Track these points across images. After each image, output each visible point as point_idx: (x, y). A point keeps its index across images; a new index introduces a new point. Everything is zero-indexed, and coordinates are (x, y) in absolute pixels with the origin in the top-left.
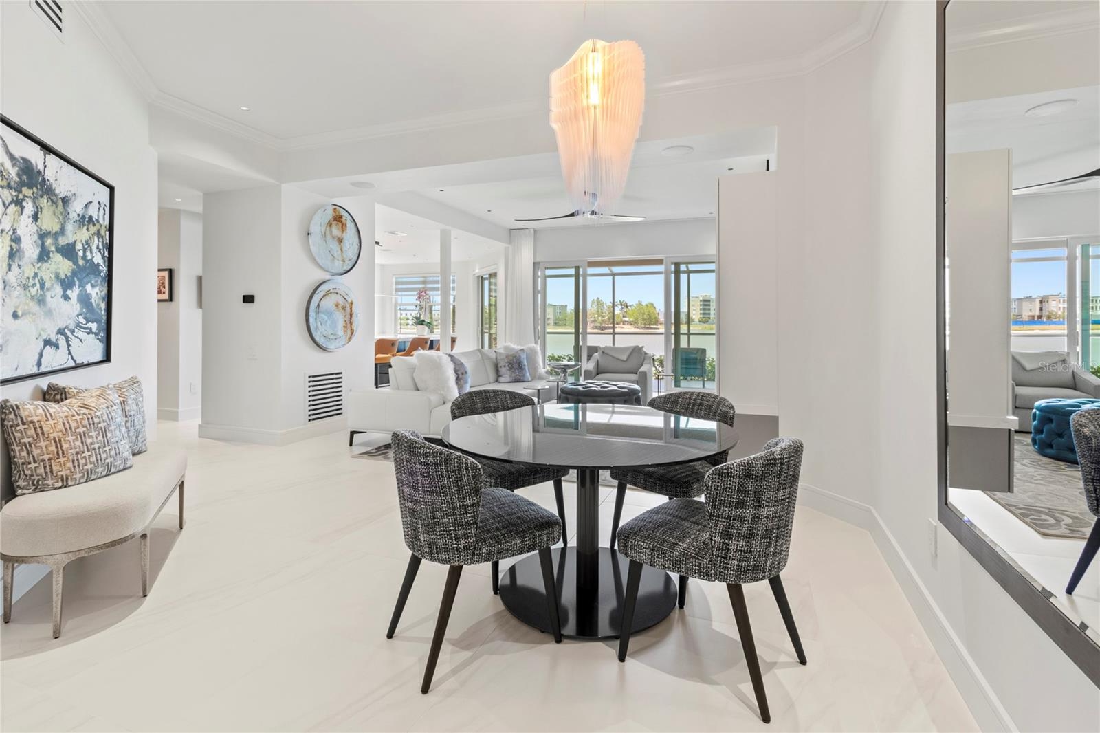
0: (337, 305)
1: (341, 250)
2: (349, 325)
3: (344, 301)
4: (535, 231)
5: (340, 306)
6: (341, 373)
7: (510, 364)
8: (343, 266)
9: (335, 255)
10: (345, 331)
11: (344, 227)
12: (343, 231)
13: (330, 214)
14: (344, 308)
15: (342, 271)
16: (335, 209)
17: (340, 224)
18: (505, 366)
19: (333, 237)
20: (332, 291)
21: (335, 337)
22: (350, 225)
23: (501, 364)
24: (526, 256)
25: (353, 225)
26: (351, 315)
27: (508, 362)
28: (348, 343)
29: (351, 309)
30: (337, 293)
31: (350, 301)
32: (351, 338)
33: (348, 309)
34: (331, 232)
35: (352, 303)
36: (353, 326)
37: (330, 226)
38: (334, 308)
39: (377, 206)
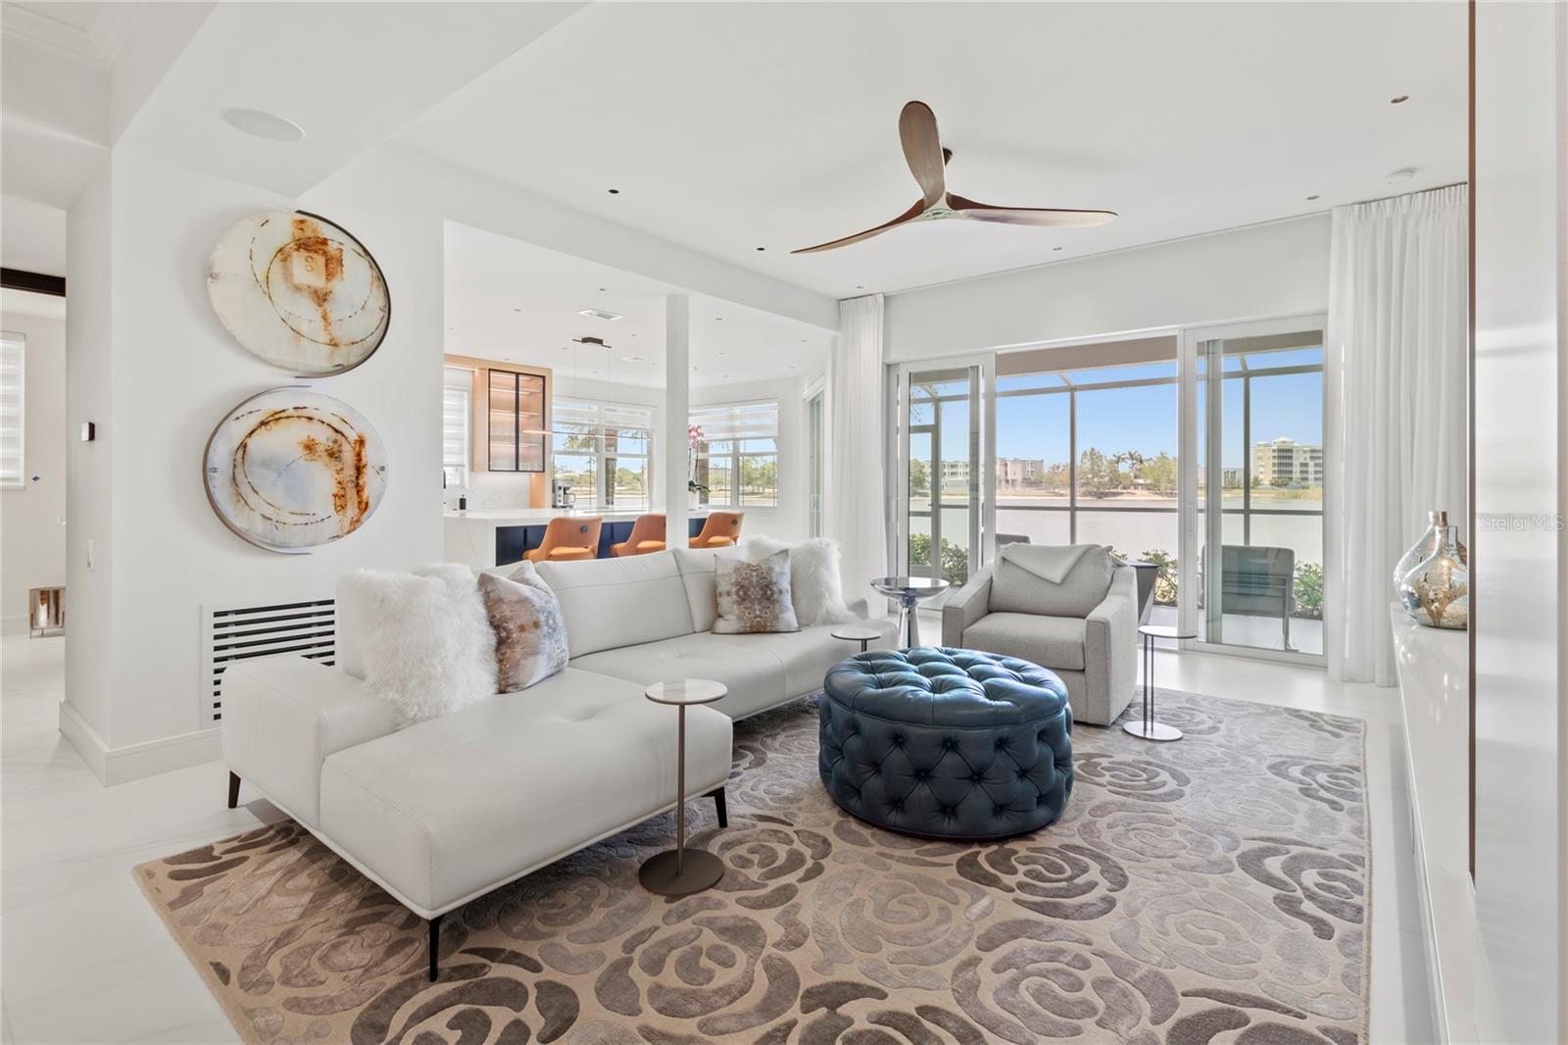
0: (310, 447)
1: (325, 318)
2: (351, 493)
3: (334, 435)
4: (887, 299)
5: (321, 448)
6: (331, 602)
7: (742, 587)
8: (332, 354)
9: (305, 329)
10: (341, 508)
11: (333, 264)
12: (330, 275)
13: (283, 232)
14: (333, 455)
15: (327, 366)
16: (302, 222)
17: (320, 260)
18: (729, 594)
19: (297, 289)
20: (291, 412)
21: (305, 519)
22: (353, 264)
23: (723, 587)
24: (869, 350)
25: (363, 264)
26: (359, 469)
27: (737, 583)
28: (349, 532)
29: (359, 455)
30: (310, 419)
31: (353, 436)
32: (358, 521)
33: (348, 456)
34: (288, 276)
35: (361, 442)
36: (365, 494)
37: (285, 260)
38: (301, 452)
39: (450, 229)
